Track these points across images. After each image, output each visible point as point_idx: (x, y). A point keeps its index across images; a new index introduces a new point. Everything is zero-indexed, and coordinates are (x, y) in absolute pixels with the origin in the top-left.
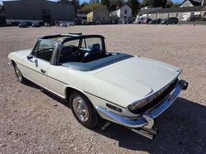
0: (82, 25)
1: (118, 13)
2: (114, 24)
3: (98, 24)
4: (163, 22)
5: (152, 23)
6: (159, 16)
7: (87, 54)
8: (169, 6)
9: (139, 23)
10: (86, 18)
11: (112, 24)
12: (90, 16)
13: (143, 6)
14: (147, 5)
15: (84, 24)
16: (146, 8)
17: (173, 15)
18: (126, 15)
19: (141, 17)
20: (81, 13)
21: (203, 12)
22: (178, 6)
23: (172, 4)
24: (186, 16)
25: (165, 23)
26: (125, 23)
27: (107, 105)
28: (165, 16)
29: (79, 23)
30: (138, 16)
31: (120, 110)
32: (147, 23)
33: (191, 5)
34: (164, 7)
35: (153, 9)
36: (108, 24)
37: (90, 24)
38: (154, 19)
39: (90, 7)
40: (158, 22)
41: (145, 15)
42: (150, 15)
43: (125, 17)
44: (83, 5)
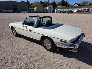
0: (32, 13)
1: (48, 8)
2: (46, 13)
3: (39, 12)
4: (66, 12)
5: (62, 13)
6: (65, 10)
7: (45, 24)
8: (68, 6)
9: (57, 13)
10: (33, 10)
11: (45, 13)
12: (35, 9)
13: (58, 6)
14: (59, 5)
15: (33, 12)
16: (59, 6)
17: (70, 10)
18: (51, 9)
19: (57, 10)
20: (31, 7)
21: (82, 9)
22: (72, 6)
23: (70, 5)
24: (76, 10)
25: (68, 13)
26: (51, 12)
27: (61, 41)
28: (67, 10)
29: (30, 12)
30: (56, 10)
31: (66, 42)
32: (60, 12)
33: (78, 6)
34: (66, 6)
35: (62, 7)
36: (43, 12)
37: (35, 12)
38: (63, 11)
39: (35, 5)
40: (65, 12)
41: (59, 9)
42: (61, 9)
43: (51, 10)
44: (31, 4)
